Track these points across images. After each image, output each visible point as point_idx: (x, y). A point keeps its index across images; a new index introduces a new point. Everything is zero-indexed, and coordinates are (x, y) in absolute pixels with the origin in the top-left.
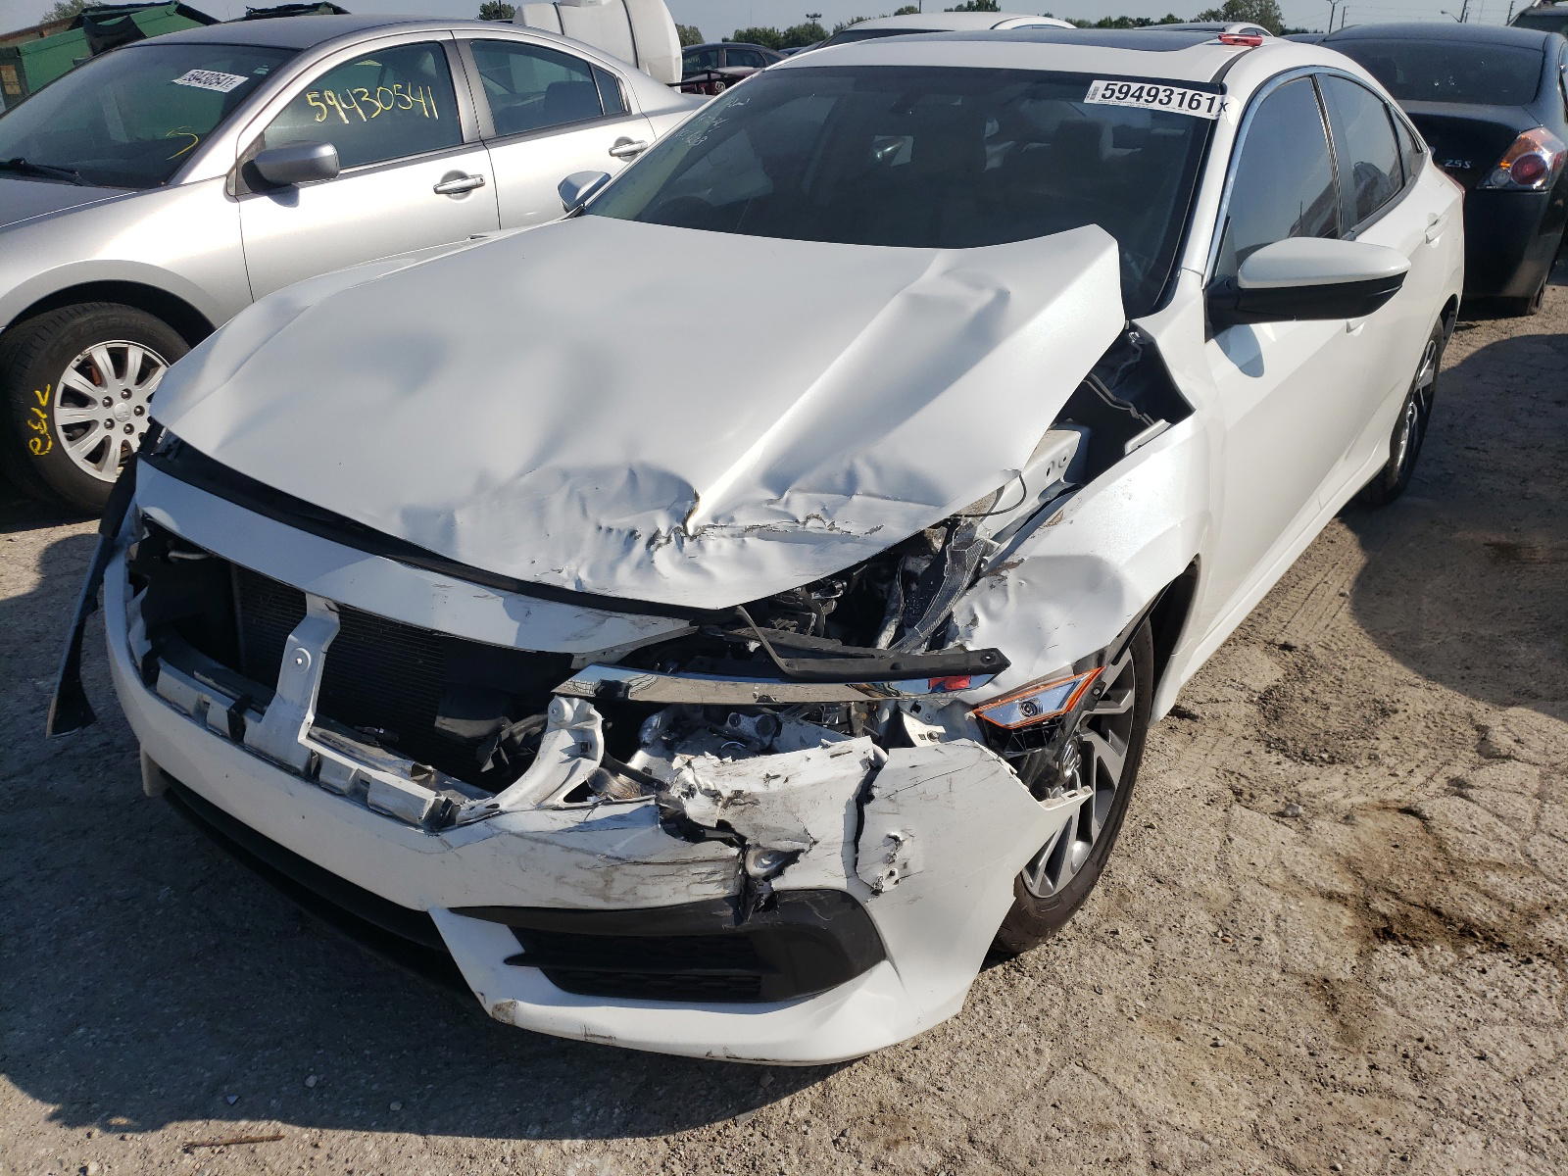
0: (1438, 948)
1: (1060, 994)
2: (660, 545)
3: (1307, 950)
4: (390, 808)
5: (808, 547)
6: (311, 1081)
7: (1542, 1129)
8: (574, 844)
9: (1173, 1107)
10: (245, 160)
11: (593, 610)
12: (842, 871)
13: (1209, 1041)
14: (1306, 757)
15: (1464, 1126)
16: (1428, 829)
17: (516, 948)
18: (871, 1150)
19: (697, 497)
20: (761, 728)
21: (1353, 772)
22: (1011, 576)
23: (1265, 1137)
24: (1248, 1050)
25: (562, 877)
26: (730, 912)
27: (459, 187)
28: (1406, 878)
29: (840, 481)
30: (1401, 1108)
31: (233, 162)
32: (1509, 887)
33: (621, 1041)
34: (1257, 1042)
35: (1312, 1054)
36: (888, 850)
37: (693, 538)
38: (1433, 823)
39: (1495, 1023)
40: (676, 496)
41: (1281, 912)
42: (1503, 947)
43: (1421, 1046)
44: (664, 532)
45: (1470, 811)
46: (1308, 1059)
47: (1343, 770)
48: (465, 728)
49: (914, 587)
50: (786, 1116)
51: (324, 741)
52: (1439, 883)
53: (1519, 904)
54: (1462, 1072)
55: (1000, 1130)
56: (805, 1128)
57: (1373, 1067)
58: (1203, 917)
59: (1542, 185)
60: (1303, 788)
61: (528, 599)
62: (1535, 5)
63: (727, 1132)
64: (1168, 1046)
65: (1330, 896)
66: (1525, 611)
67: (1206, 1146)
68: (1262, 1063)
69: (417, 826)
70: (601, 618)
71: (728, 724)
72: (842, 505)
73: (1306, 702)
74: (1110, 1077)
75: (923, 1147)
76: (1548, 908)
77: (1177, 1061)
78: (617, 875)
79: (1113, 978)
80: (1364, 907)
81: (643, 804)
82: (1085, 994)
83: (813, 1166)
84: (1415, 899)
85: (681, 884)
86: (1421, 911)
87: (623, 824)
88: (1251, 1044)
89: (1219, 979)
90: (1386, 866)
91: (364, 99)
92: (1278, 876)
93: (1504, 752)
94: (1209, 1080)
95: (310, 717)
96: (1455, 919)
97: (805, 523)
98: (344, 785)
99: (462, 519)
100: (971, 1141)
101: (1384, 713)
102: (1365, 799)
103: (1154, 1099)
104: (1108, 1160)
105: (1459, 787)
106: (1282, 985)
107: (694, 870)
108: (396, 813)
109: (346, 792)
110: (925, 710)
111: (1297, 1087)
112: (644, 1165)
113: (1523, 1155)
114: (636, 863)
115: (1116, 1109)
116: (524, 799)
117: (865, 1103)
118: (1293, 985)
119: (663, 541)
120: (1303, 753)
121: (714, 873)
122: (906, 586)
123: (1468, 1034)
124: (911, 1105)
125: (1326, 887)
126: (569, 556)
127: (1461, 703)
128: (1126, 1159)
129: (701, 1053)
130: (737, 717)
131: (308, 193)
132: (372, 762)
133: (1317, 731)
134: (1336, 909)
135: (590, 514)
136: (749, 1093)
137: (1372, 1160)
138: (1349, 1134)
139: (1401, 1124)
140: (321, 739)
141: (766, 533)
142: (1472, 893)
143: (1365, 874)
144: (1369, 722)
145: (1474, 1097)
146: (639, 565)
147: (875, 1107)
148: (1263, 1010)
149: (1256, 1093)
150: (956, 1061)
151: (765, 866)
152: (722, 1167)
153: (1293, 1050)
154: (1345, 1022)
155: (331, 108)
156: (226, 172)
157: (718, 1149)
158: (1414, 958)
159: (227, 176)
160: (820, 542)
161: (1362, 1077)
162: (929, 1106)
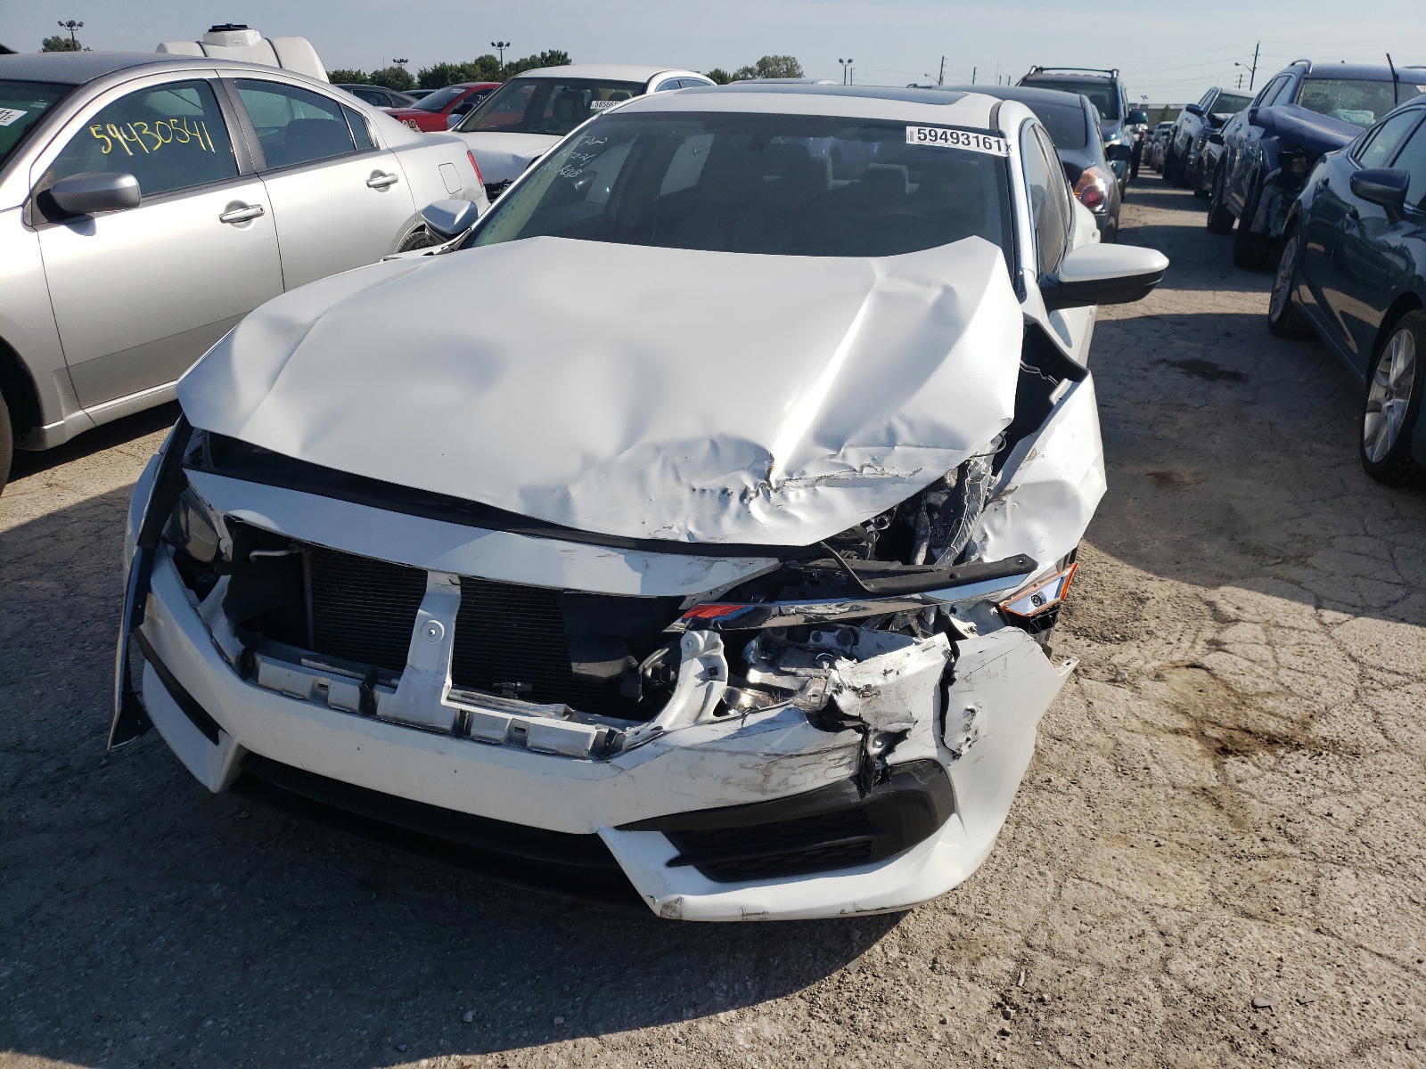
0: (1260, 754)
1: (1035, 831)
2: (751, 499)
3: (1182, 771)
4: (553, 747)
5: (866, 490)
6: (469, 1017)
7: (1383, 859)
8: (734, 749)
9: (1154, 892)
10: (38, 191)
11: (701, 557)
12: (933, 743)
13: (1152, 844)
14: (1105, 639)
15: (1337, 866)
16: (1214, 676)
17: (673, 852)
18: (961, 968)
19: (771, 458)
20: (842, 640)
21: (1141, 645)
22: (1008, 499)
23: (1222, 899)
24: (1181, 845)
25: (728, 778)
26: (854, 789)
27: (240, 216)
28: (1218, 711)
29: (882, 436)
30: (1294, 863)
31: (27, 193)
32: (1284, 708)
33: (773, 914)
34: (1184, 838)
35: (1222, 839)
36: (966, 721)
37: (776, 491)
38: (1216, 672)
39: (1319, 797)
40: (754, 457)
41: (1152, 748)
42: (1298, 746)
43: (1285, 820)
44: (752, 488)
45: (1234, 660)
46: (1221, 843)
47: (1135, 645)
48: (603, 670)
49: (936, 516)
50: (884, 959)
51: (467, 700)
52: (1239, 712)
53: (1294, 717)
54: (1318, 833)
55: (1046, 934)
56: (904, 964)
57: (1263, 840)
58: (1102, 761)
59: (1102, 209)
60: (1115, 660)
61: (645, 553)
62: (1032, 72)
63: (847, 980)
64: (1128, 852)
65: (1176, 732)
66: (1196, 518)
67: (1190, 914)
68: (1195, 852)
69: (584, 758)
70: (709, 563)
71: (811, 641)
72: (887, 454)
73: (1084, 599)
74: (1101, 880)
75: (998, 958)
76: (1311, 717)
77: (1140, 861)
78: (775, 770)
79: (1066, 813)
80: (1201, 736)
81: (784, 708)
82: (1051, 827)
83: (925, 989)
84: (1231, 725)
85: (820, 770)
86: (1237, 732)
87: (776, 726)
88: (1181, 841)
89: (1136, 801)
90: (1201, 705)
91: (144, 132)
92: (1136, 724)
93: (1233, 617)
94: (1168, 870)
95: (449, 682)
96: (1261, 734)
97: (862, 471)
98: (500, 735)
99: (576, 492)
100: (1029, 946)
101: (1141, 601)
102: (1161, 662)
103: (1138, 889)
104: (1131, 937)
105: (1216, 645)
106: (1177, 797)
107: (830, 756)
108: (561, 751)
109: (502, 741)
110: (960, 611)
111: (1224, 863)
112: (795, 1019)
113: (1382, 878)
114: (791, 756)
115: (1118, 902)
116: (678, 719)
117: (938, 936)
118: (1184, 796)
119: (753, 495)
120: (1101, 636)
121: (844, 757)
122: (930, 514)
123: (1308, 807)
124: (973, 930)
125: (1170, 725)
126: (674, 514)
127: (1187, 589)
128: (1143, 934)
129: (834, 913)
130: (819, 633)
131: (105, 222)
132: (525, 711)
133: (1103, 620)
134: (1185, 740)
135: (684, 480)
136: (846, 947)
137: (1294, 900)
138: (1272, 886)
139: (1299, 870)
140: (463, 699)
141: (831, 482)
142: (1262, 714)
143: (1191, 713)
144: (1135, 608)
145: (1333, 846)
146: (738, 516)
147: (948, 938)
148: (1176, 816)
149: (1201, 872)
150: (988, 893)
151: (879, 747)
152: (857, 1006)
153: (1209, 839)
154: (1231, 813)
155: (115, 141)
156: (21, 203)
157: (847, 994)
158: (1250, 763)
159: (23, 206)
160: (876, 484)
161: (1259, 848)
162: (986, 928)
